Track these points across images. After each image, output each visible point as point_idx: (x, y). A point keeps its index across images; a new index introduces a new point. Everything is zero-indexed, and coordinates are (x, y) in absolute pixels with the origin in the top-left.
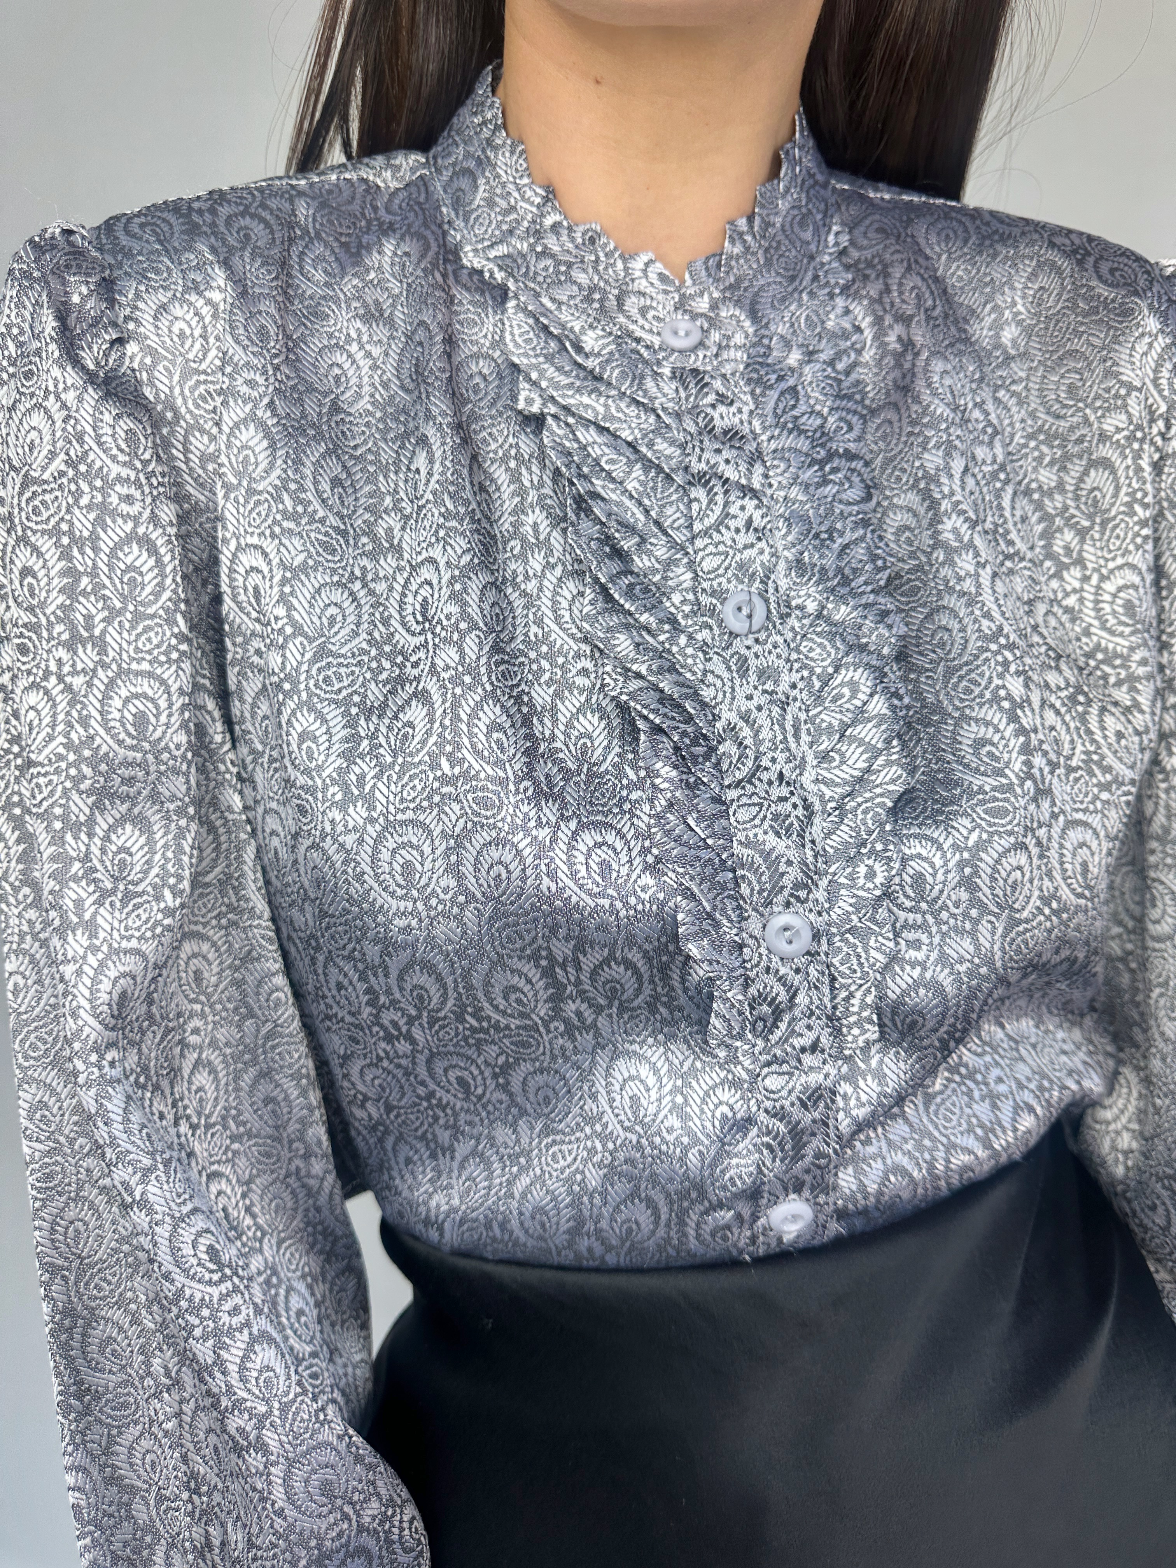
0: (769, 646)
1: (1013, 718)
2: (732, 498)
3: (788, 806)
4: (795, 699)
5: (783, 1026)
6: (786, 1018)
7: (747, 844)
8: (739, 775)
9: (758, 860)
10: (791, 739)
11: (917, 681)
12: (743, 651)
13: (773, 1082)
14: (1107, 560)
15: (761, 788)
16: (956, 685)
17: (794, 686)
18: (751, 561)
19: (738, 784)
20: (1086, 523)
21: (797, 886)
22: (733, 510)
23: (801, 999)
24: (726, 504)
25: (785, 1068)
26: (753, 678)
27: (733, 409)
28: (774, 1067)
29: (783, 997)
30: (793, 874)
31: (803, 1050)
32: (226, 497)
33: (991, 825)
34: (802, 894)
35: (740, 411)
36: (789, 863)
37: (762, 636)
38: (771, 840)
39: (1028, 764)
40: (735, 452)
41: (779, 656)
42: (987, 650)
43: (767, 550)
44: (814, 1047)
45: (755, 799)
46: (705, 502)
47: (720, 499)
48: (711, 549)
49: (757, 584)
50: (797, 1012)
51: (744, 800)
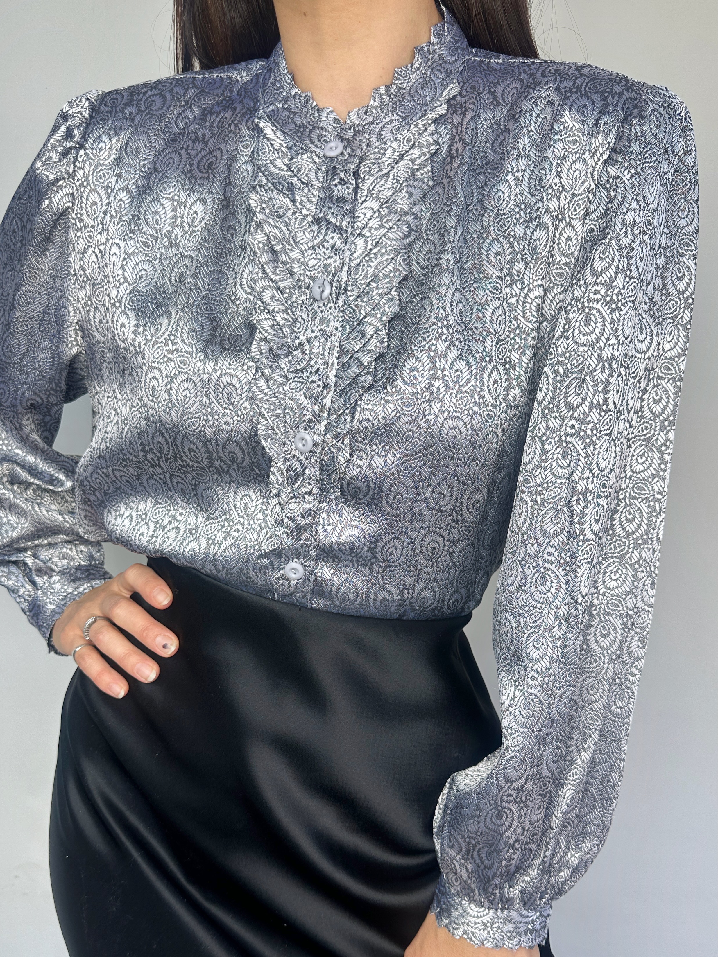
0: (328, 308)
1: (432, 361)
2: (329, 232)
3: (315, 385)
4: (335, 335)
5: (299, 482)
6: (301, 479)
7: (292, 399)
8: (298, 367)
9: (295, 407)
10: (327, 354)
11: (403, 331)
12: (317, 308)
13: (293, 506)
14: (534, 280)
15: (306, 374)
16: (416, 338)
17: (337, 329)
18: (330, 265)
19: (296, 372)
20: (529, 259)
21: (310, 421)
22: (328, 238)
23: (307, 471)
24: (326, 235)
25: (298, 500)
26: (317, 322)
27: (345, 187)
28: (294, 500)
29: (299, 469)
30: (309, 416)
31: (306, 493)
32: (110, 221)
33: (402, 409)
34: (312, 425)
35: (348, 188)
36: (308, 410)
37: (326, 302)
38: (302, 399)
39: (430, 385)
40: (338, 209)
41: (331, 314)
42: (436, 325)
43: (339, 261)
44: (310, 493)
45: (301, 380)
46: (316, 232)
47: (323, 232)
48: (314, 256)
49: (330, 277)
50: (305, 476)
51: (296, 379)
